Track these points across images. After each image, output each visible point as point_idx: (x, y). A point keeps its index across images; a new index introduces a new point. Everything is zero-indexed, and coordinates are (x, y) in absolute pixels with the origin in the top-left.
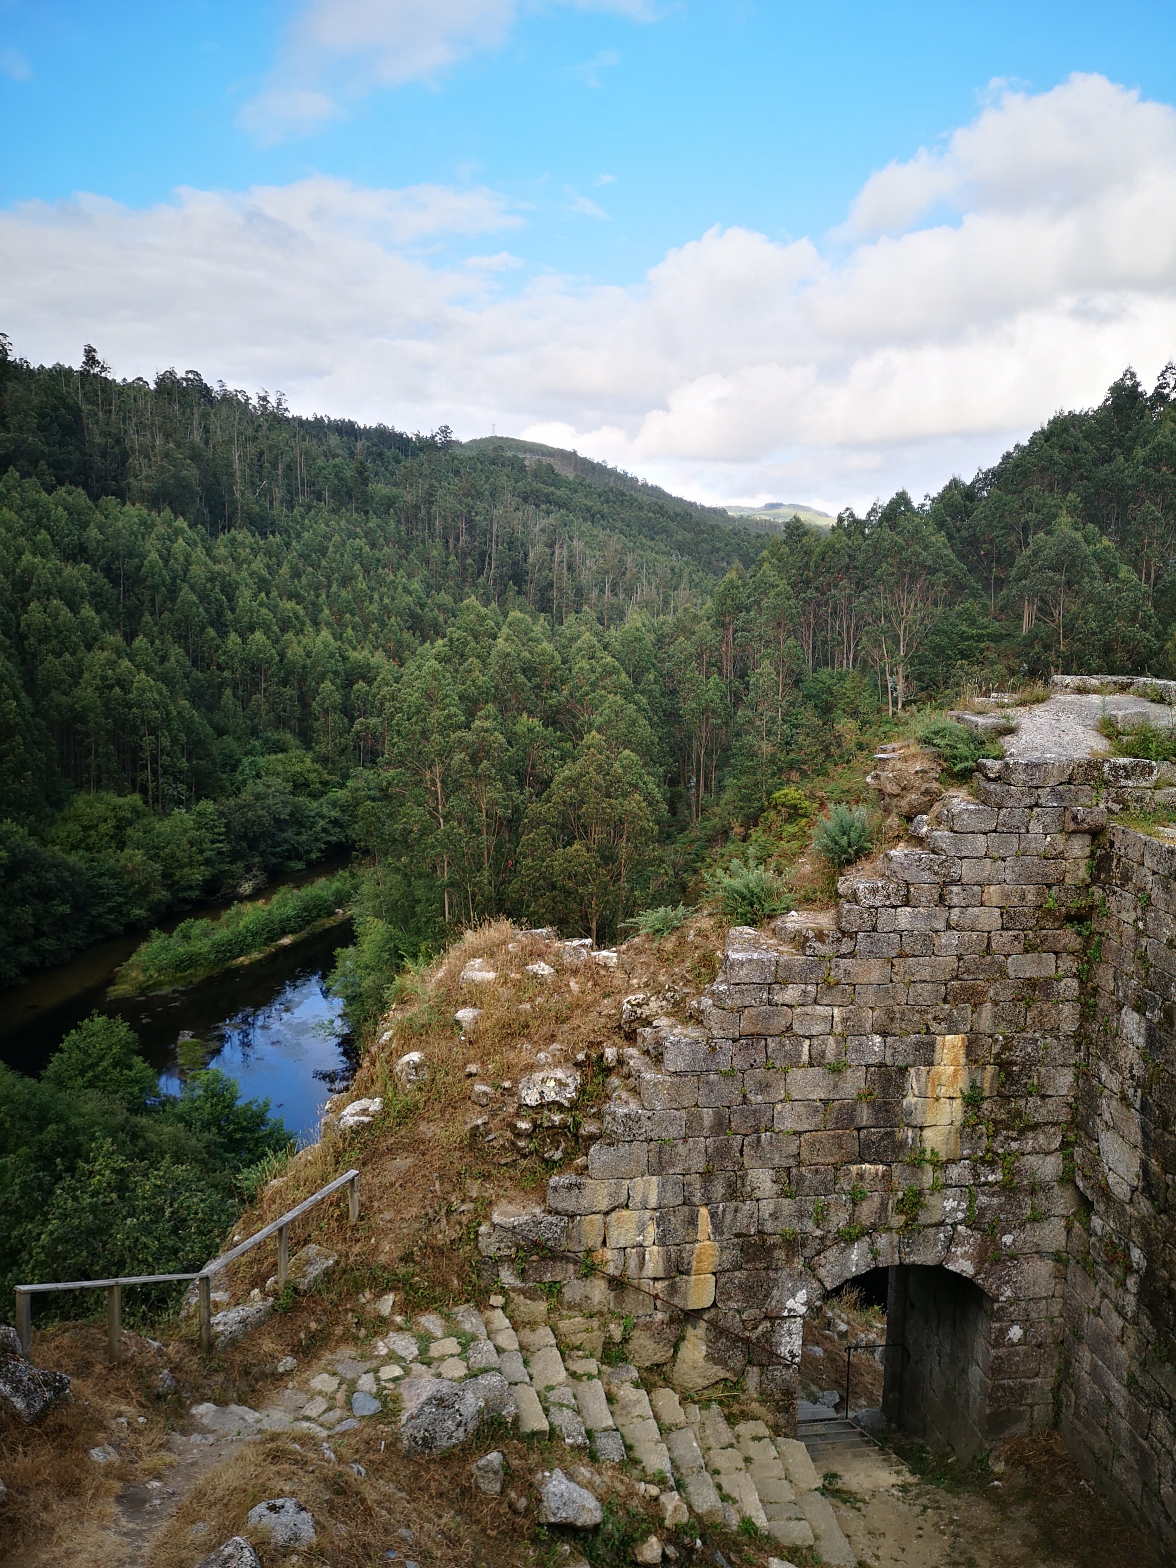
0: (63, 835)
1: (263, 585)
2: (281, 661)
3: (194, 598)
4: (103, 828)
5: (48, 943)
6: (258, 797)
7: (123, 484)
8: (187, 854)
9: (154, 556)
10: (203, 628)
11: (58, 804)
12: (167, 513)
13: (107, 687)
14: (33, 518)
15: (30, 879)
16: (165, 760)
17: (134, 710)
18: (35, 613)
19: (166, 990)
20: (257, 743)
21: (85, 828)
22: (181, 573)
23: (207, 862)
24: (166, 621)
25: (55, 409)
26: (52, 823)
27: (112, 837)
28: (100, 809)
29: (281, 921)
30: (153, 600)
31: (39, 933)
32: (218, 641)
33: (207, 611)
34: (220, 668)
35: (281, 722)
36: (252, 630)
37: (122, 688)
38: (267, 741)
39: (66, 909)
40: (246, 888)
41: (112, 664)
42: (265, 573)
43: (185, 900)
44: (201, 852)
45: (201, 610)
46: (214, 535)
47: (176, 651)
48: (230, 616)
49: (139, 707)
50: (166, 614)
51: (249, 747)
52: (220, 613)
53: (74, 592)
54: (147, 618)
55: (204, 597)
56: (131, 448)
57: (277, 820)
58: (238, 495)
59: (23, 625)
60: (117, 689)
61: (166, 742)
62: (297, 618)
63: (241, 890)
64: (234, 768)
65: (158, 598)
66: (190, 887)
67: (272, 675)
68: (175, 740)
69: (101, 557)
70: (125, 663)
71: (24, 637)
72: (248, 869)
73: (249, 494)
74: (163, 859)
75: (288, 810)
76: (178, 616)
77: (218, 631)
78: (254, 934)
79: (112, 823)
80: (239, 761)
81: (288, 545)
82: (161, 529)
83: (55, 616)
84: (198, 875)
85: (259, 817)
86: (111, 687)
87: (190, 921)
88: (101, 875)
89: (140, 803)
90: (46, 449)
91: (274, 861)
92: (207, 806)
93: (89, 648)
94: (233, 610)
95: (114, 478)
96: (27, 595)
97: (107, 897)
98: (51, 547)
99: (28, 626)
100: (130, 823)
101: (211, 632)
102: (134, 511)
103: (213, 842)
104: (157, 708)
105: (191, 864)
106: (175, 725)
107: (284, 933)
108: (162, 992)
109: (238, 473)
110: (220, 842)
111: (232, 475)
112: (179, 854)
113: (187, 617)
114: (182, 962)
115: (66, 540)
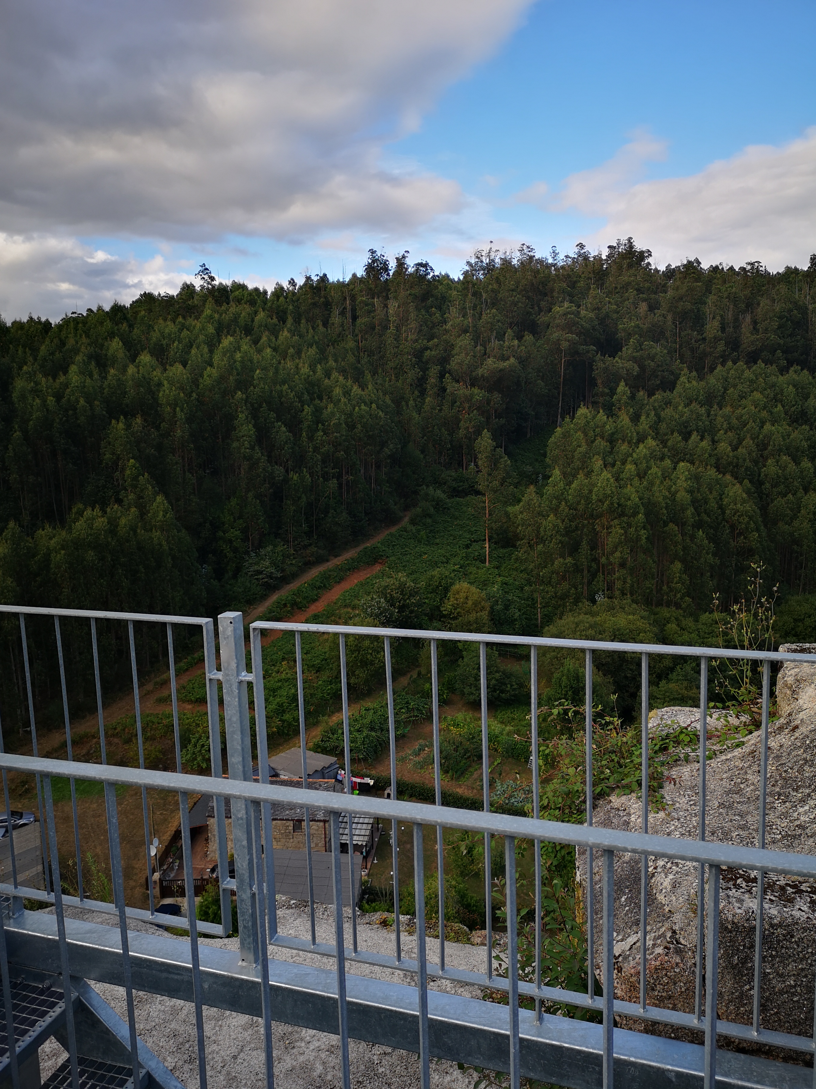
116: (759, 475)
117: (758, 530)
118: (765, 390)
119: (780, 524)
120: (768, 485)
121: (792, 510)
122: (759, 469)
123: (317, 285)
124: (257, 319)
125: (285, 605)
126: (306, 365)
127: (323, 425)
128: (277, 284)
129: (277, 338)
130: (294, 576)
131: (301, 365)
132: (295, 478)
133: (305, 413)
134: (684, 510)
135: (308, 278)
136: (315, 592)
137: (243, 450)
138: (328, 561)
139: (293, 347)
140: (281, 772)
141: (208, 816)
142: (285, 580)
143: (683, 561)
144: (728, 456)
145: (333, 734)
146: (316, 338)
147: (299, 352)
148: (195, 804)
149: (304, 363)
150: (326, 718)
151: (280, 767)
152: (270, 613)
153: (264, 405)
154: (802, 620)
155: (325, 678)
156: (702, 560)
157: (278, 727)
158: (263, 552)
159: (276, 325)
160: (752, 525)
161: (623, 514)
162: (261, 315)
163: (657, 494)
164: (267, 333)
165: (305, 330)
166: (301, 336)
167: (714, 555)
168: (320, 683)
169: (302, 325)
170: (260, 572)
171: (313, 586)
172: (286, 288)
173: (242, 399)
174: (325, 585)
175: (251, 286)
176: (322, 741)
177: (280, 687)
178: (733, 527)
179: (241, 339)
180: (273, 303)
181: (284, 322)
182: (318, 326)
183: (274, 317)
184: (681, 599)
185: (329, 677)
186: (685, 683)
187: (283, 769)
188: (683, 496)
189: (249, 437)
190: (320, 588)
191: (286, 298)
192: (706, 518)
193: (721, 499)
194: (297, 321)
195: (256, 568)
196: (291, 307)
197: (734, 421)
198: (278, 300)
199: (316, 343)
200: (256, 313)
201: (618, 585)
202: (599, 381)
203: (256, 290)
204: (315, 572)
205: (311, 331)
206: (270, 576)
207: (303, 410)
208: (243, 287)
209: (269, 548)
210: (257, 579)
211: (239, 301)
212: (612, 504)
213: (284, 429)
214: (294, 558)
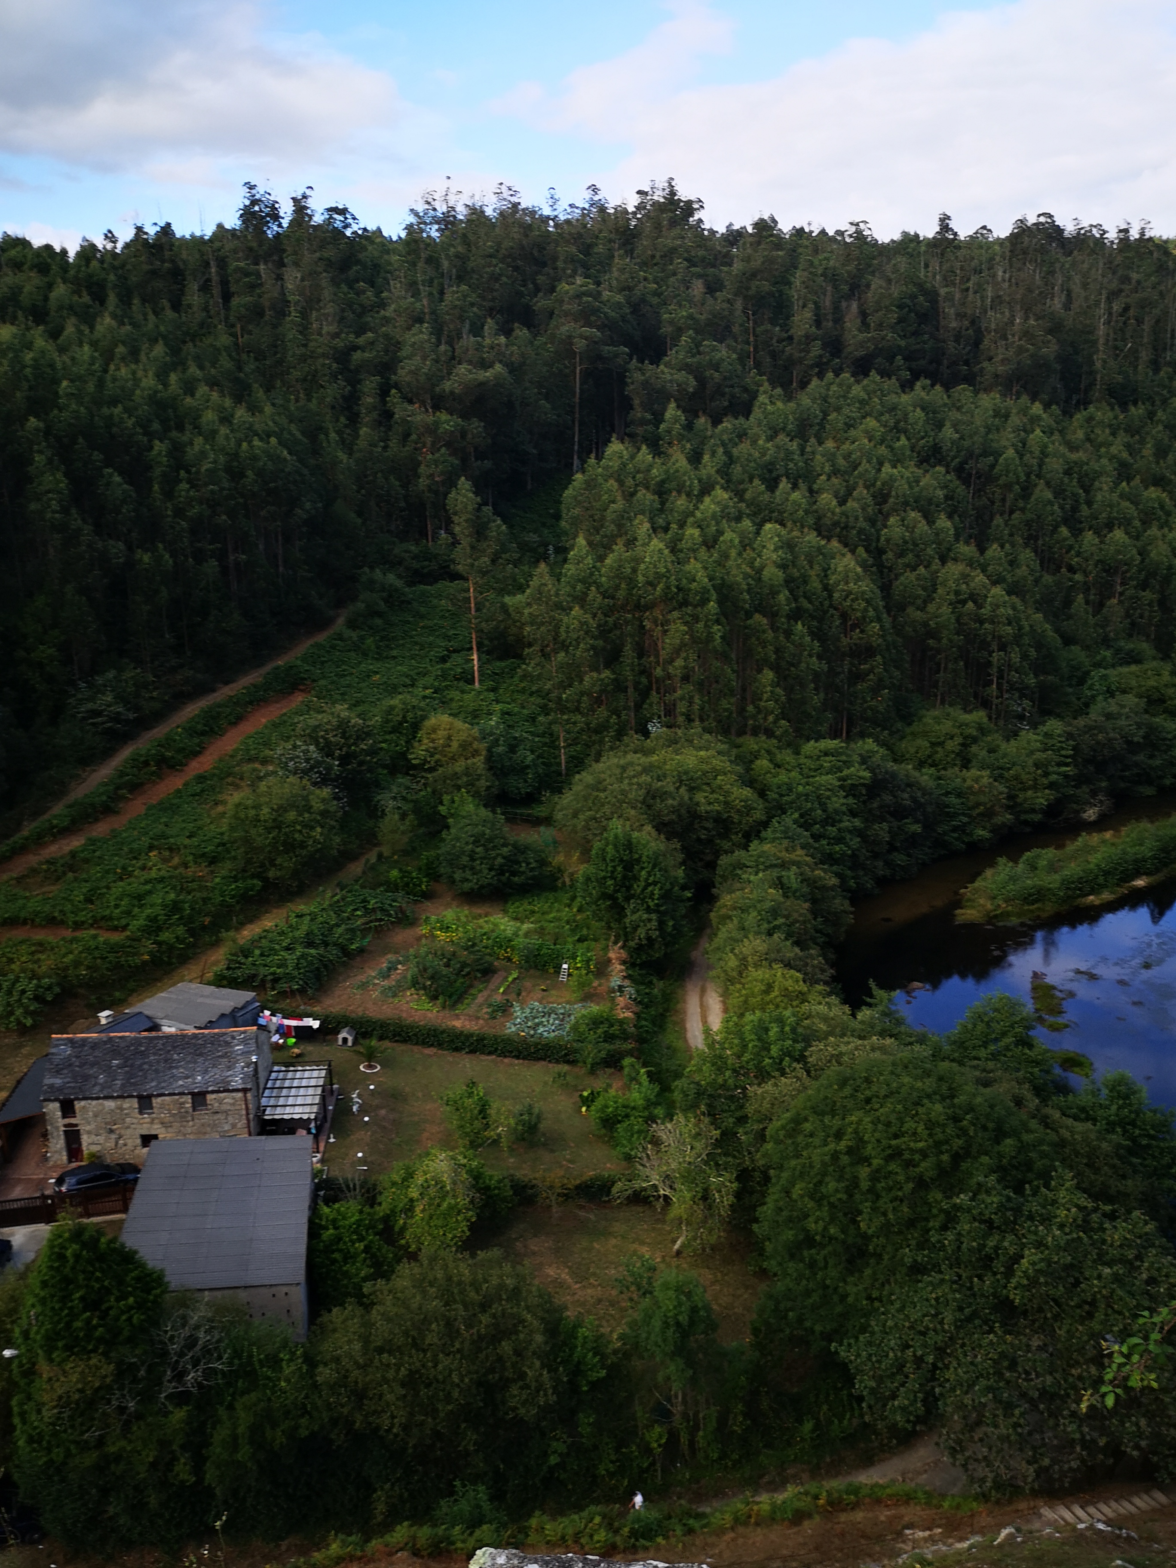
0: (912, 750)
1: (1124, 472)
2: (1143, 561)
3: (1049, 495)
4: (950, 745)
5: (900, 859)
6: (1109, 716)
7: (976, 369)
8: (1031, 777)
9: (1011, 452)
10: (1056, 527)
11: (908, 718)
12: (1025, 399)
13: (959, 602)
14: (892, 423)
15: (888, 798)
16: (1015, 676)
17: (987, 625)
18: (894, 527)
19: (1014, 921)
20: (1108, 653)
21: (933, 744)
22: (1035, 468)
23: (1052, 786)
24: (1016, 522)
25: (913, 297)
26: (902, 738)
27: (958, 755)
28: (947, 726)
29: (1136, 861)
30: (1003, 500)
31: (892, 848)
32: (1071, 541)
33: (1062, 508)
34: (1071, 569)
35: (1134, 629)
36: (1110, 526)
37: (975, 602)
38: (1118, 651)
39: (917, 828)
40: (1091, 814)
41: (965, 577)
42: (1125, 455)
43: (1026, 823)
44: (1046, 774)
45: (1056, 507)
46: (1067, 413)
47: (1027, 555)
48: (1085, 511)
49: (993, 623)
50: (1017, 515)
51: (1098, 658)
52: (1075, 509)
53: (930, 501)
54: (998, 520)
55: (1059, 492)
56: (987, 328)
57: (1129, 743)
58: (1098, 365)
59: (882, 539)
60: (970, 605)
61: (1015, 657)
62: (1162, 507)
63: (1085, 816)
64: (1082, 681)
65: (1011, 496)
66: (1033, 811)
67: (1131, 578)
68: (1025, 656)
69: (955, 457)
70: (980, 578)
71: (881, 552)
72: (1094, 793)
73: (1112, 363)
74: (1008, 780)
75: (1141, 733)
76: (1029, 516)
77: (1071, 529)
78: (1106, 873)
79: (958, 740)
80: (1088, 673)
81: (1151, 415)
82: (1015, 420)
83: (911, 529)
84: (1042, 799)
85: (1110, 740)
86: (964, 602)
87: (1036, 851)
88: (947, 793)
89: (985, 720)
90: (903, 343)
91: (1122, 785)
92: (1054, 726)
93: (943, 561)
94: (1089, 503)
95: (967, 363)
96: (886, 508)
97: (953, 816)
98: (908, 453)
99: (888, 541)
100: (975, 740)
101: (1064, 531)
102: (989, 401)
103: (1059, 764)
104: (1009, 624)
105: (1035, 787)
106: (1026, 640)
107: (1137, 874)
108: (1008, 924)
110: (1067, 765)
112: (1024, 777)
113: (1039, 517)
114: (1030, 895)
115: (922, 443)
116: (878, 540)
117: (879, 619)
118: (882, 414)
119: (910, 610)
120: (890, 555)
121: (924, 589)
122: (878, 531)
123: (156, 240)
124: (53, 295)
125: (146, 764)
126: (150, 374)
127: (188, 472)
128: (85, 239)
129: (92, 328)
130: (158, 717)
131: (140, 374)
132: (146, 558)
133: (154, 452)
134: (774, 593)
135: (139, 229)
136: (196, 740)
137: (49, 516)
138: (213, 690)
139: (124, 343)
140: (163, 1022)
141: (45, 1100)
142: (144, 723)
143: (775, 668)
144: (833, 513)
145: (246, 957)
146: (162, 328)
147: (134, 354)
148: (19, 1082)
149: (145, 371)
150: (231, 933)
151: (160, 1015)
152: (121, 776)
153: (81, 440)
154: (941, 744)
155: (224, 873)
156: (803, 666)
157: (150, 953)
158: (100, 680)
159: (89, 307)
160: (871, 613)
161: (685, 603)
162: (60, 291)
163: (734, 572)
164: (73, 320)
165: (141, 317)
166: (134, 325)
167: (820, 657)
168: (217, 880)
169: (134, 308)
170: (96, 713)
171: (191, 731)
172: (100, 247)
173: (37, 430)
174: (212, 730)
175: (37, 242)
176: (228, 968)
177: (150, 892)
178: (844, 616)
179: (28, 329)
180: (78, 271)
181: (102, 302)
182: (163, 309)
183: (85, 293)
184: (775, 722)
185: (231, 871)
186: (785, 842)
187: (166, 1017)
188: (772, 574)
189: (59, 492)
190: (203, 733)
191: (102, 261)
192: (806, 605)
193: (826, 576)
194: (125, 300)
195: (90, 706)
196: (112, 277)
197: (841, 462)
198: (87, 266)
199: (164, 338)
200: (50, 286)
201: (682, 707)
202: (636, 402)
203: (48, 248)
204: (192, 710)
205: (151, 317)
206: (116, 718)
207: (152, 448)
208: (23, 243)
209: (111, 674)
210: (93, 724)
211: (17, 266)
212: (668, 588)
213: (117, 479)
214: (156, 688)
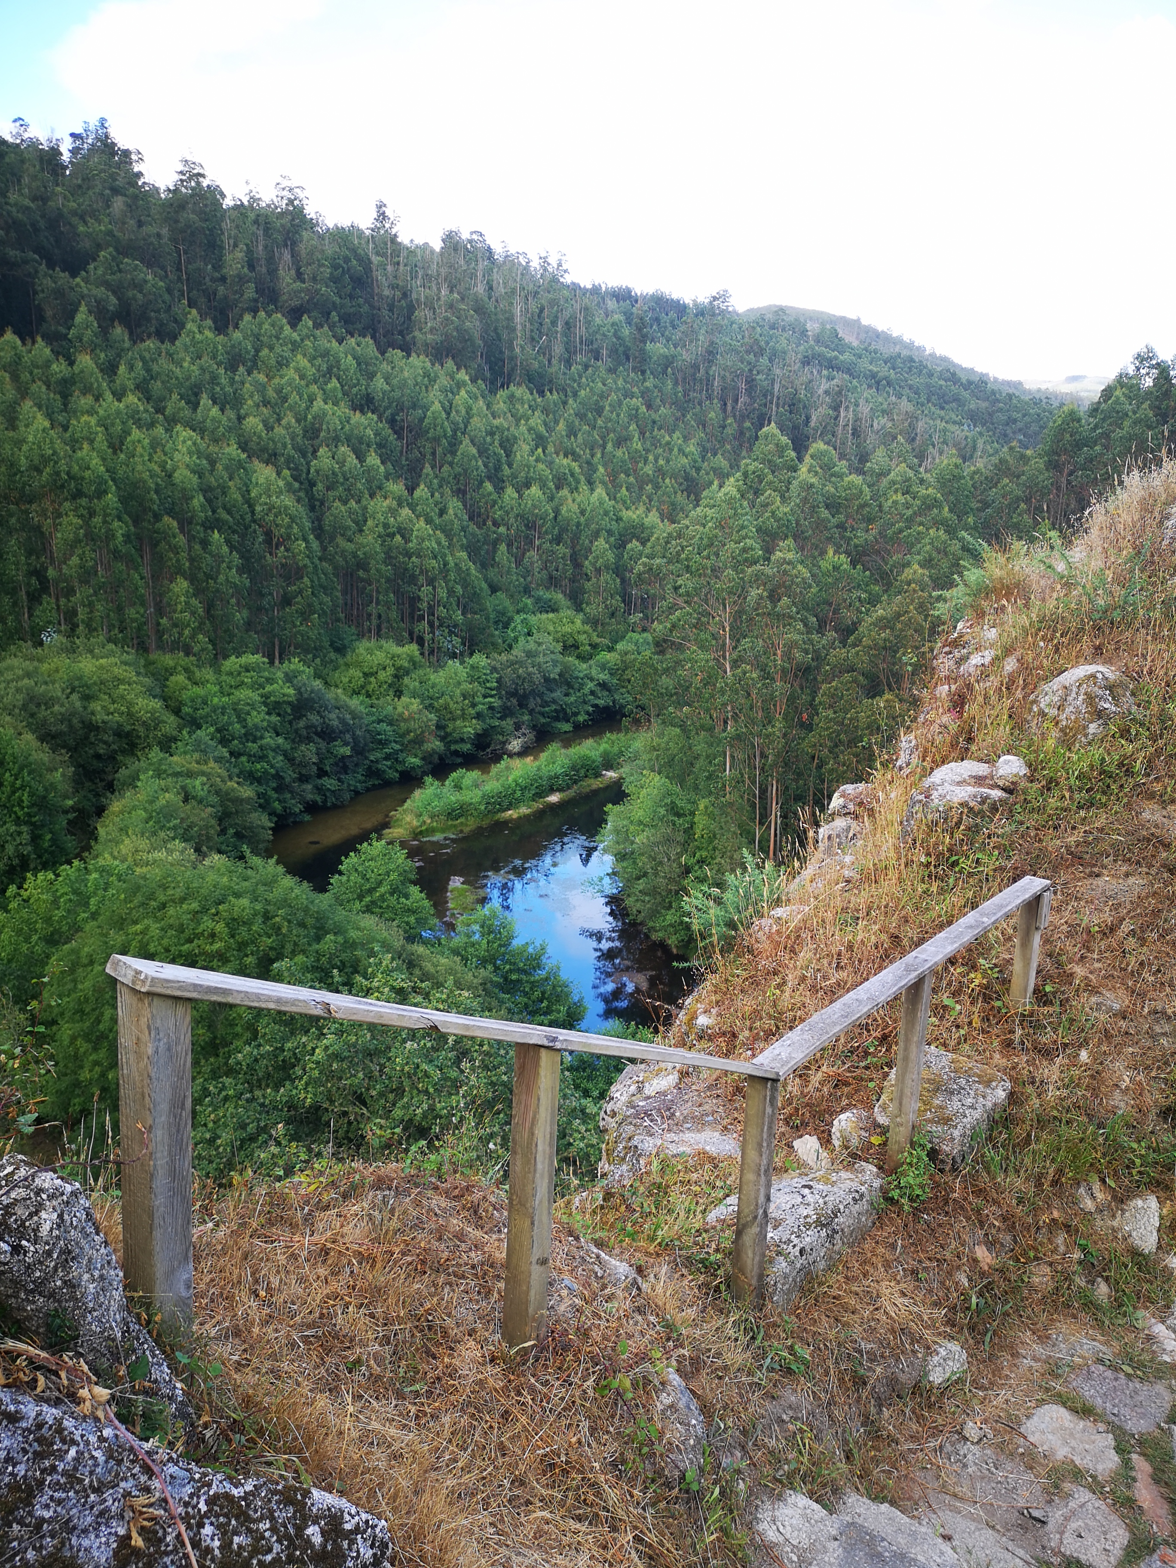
0: (345, 680)
1: (540, 441)
2: (555, 518)
3: (474, 451)
4: (382, 675)
5: (330, 783)
6: (529, 654)
7: (408, 338)
8: (459, 706)
9: (437, 406)
10: (481, 483)
11: (341, 650)
12: (450, 364)
13: (388, 535)
14: (324, 367)
15: (314, 718)
16: (441, 611)
17: (414, 559)
18: (324, 460)
19: (438, 837)
20: (529, 601)
21: (366, 675)
22: (462, 426)
23: (479, 716)
24: (445, 475)
25: (347, 260)
26: (336, 669)
27: (390, 686)
28: (380, 657)
29: (550, 778)
30: (434, 454)
31: (322, 773)
32: (495, 496)
33: (485, 466)
34: (496, 524)
35: (552, 582)
36: (528, 485)
37: (403, 537)
38: (538, 600)
39: (347, 751)
40: (515, 745)
41: (393, 512)
42: (542, 429)
43: (456, 753)
44: (474, 705)
45: (480, 463)
46: (493, 391)
47: (454, 506)
48: (507, 471)
49: (419, 556)
50: (446, 468)
51: (521, 605)
52: (498, 468)
53: (360, 440)
54: (427, 469)
55: (483, 451)
56: (418, 300)
57: (547, 680)
58: (518, 350)
59: (312, 470)
60: (398, 538)
61: (442, 593)
62: (572, 475)
63: (510, 747)
64: (506, 626)
65: (439, 451)
66: (462, 740)
67: (546, 532)
68: (451, 592)
69: (386, 408)
70: (406, 512)
71: (312, 484)
72: (518, 727)
73: (528, 349)
74: (438, 711)
75: (558, 670)
76: (458, 470)
77: (495, 487)
78: (523, 789)
79: (390, 671)
80: (511, 619)
81: (565, 403)
82: (444, 381)
83: (342, 463)
84: (470, 728)
85: (529, 674)
86: (393, 535)
87: (461, 772)
88: (380, 721)
89: (417, 653)
90: (337, 300)
91: (543, 720)
92: (480, 659)
93: (373, 495)
94: (510, 466)
95: (401, 333)
96: (316, 442)
97: (383, 743)
98: (340, 395)
99: (317, 471)
100: (407, 673)
101: (488, 486)
102: (419, 362)
103: (485, 697)
104: (435, 557)
105: (463, 717)
106: (452, 576)
107: (552, 790)
108: (434, 839)
109: (519, 327)
110: (492, 696)
111: (514, 330)
112: (452, 706)
113: (465, 471)
114: (454, 810)
115: (355, 390)
116: (308, 470)
117: (305, 539)
119: (340, 540)
120: (320, 486)
121: (356, 523)
122: (308, 463)
134: (188, 499)
143: (192, 579)
144: (260, 437)
154: (374, 674)
160: (296, 530)
178: (268, 534)
184: (193, 637)
188: (182, 475)
192: (225, 516)
193: (248, 491)
201: (81, 614)
